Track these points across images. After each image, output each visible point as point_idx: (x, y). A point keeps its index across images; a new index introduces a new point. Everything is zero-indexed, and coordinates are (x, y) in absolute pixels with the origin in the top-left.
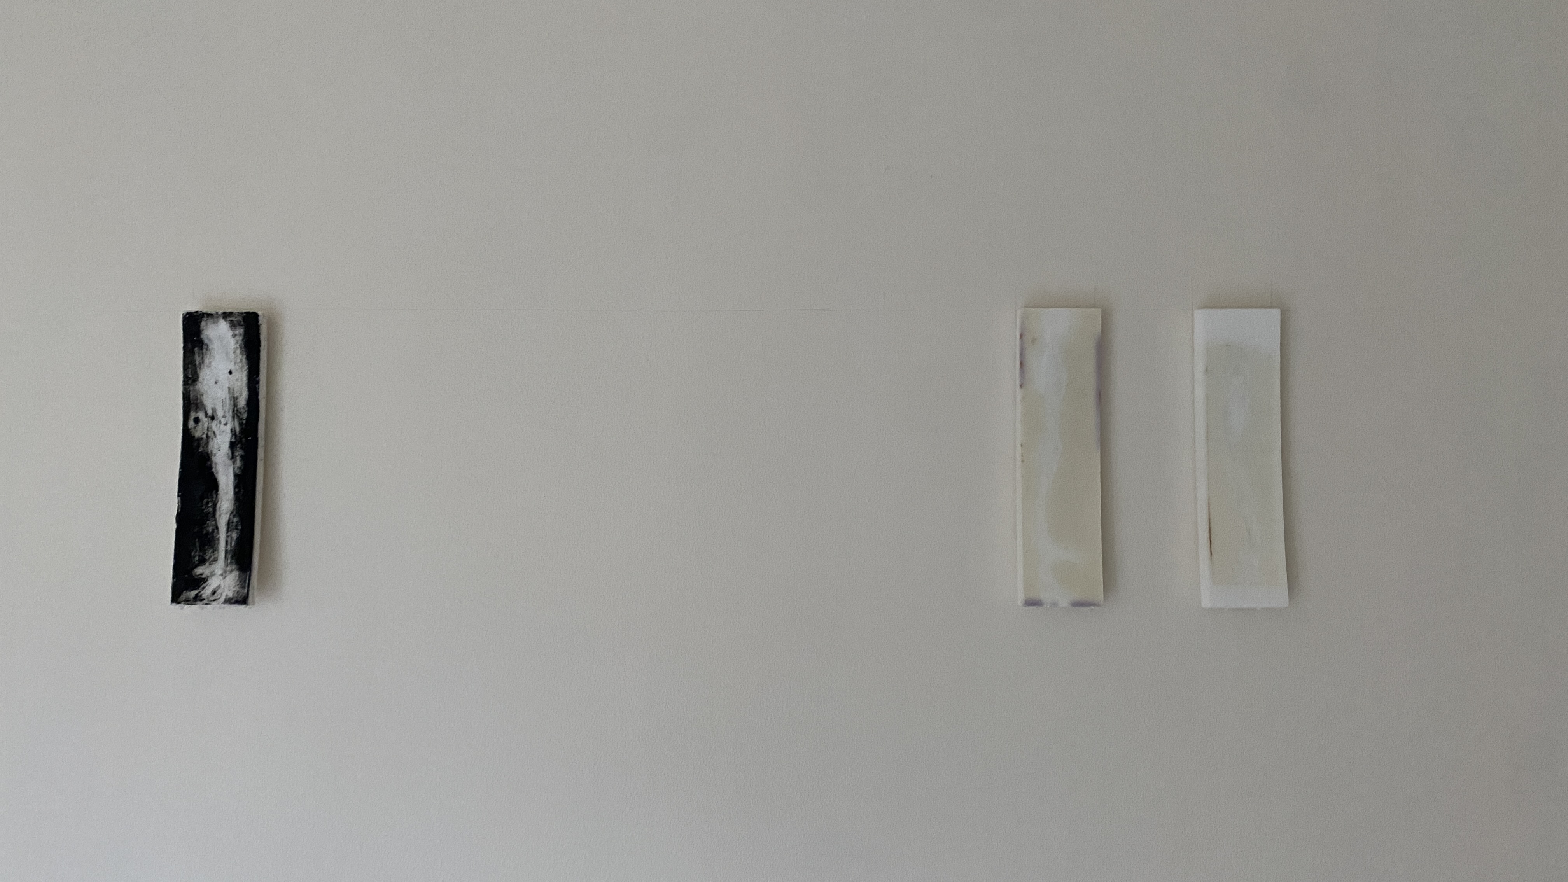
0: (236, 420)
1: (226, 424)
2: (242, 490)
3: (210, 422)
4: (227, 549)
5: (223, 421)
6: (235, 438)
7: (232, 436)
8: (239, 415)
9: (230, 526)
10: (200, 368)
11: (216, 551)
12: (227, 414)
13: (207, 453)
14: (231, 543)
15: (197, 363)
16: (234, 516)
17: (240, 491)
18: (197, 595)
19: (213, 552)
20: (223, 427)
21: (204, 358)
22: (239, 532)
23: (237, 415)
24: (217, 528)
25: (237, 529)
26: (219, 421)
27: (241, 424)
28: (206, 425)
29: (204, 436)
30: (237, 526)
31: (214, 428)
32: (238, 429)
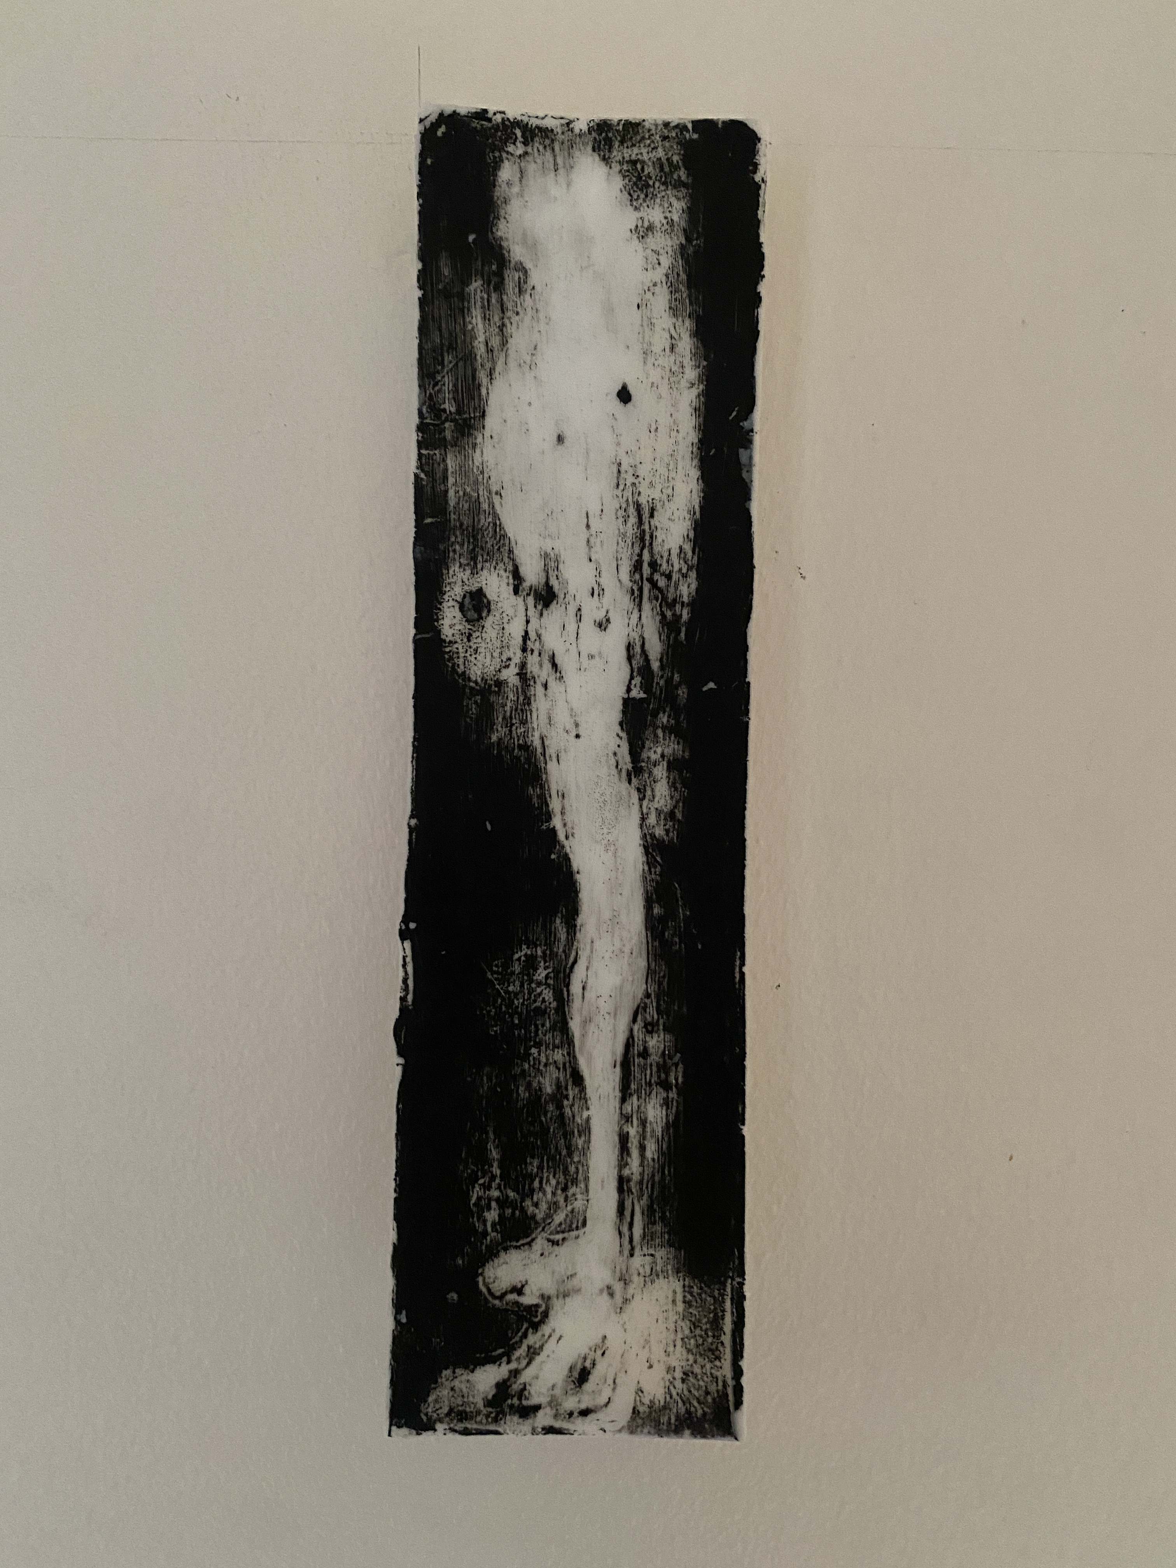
0: (646, 606)
1: (603, 625)
2: (682, 913)
3: (532, 612)
4: (626, 1172)
5: (593, 611)
6: (646, 686)
7: (632, 678)
8: (662, 582)
9: (636, 1071)
10: (491, 375)
11: (575, 1182)
12: (608, 580)
13: (526, 747)
14: (642, 1148)
15: (480, 349)
16: (650, 1028)
17: (670, 914)
18: (502, 1387)
19: (565, 1189)
20: (591, 639)
21: (510, 329)
22: (673, 1094)
23: (654, 584)
24: (578, 1079)
25: (665, 1085)
26: (572, 610)
27: (669, 626)
28: (516, 629)
29: (510, 675)
30: (663, 1068)
31: (553, 640)
32: (655, 648)
